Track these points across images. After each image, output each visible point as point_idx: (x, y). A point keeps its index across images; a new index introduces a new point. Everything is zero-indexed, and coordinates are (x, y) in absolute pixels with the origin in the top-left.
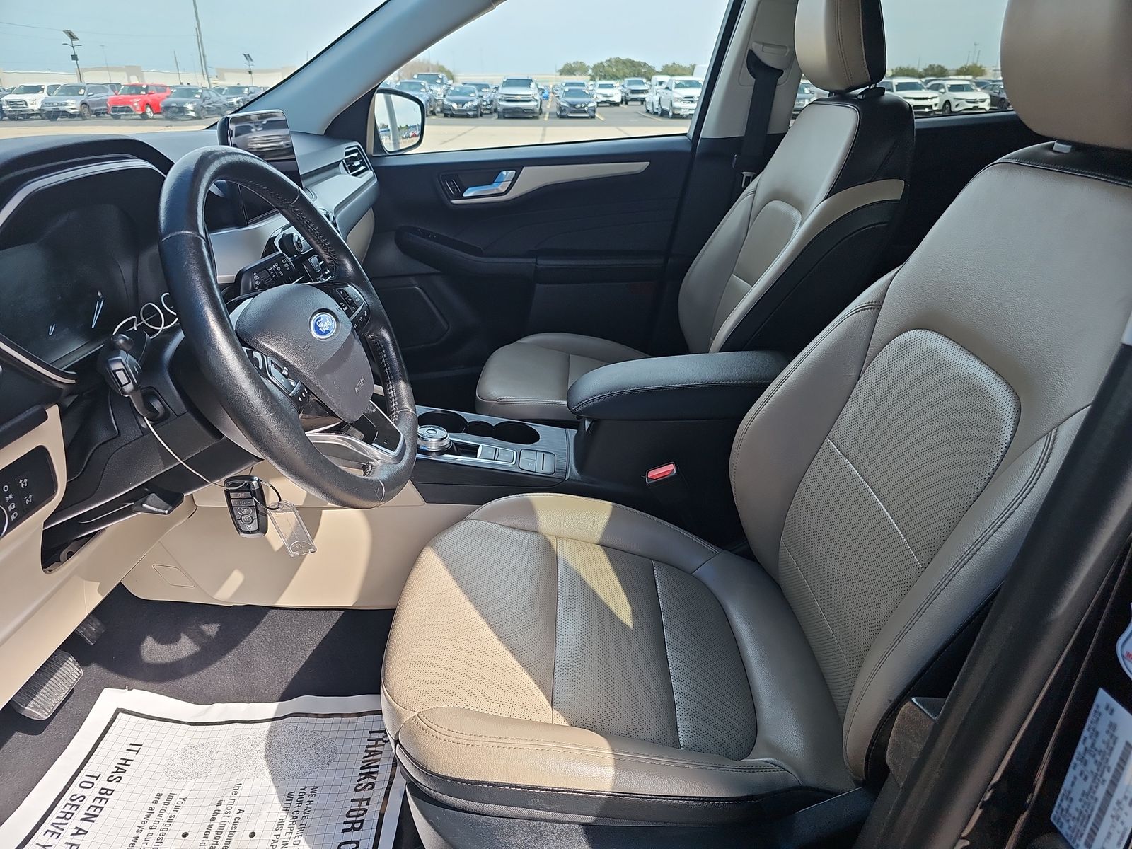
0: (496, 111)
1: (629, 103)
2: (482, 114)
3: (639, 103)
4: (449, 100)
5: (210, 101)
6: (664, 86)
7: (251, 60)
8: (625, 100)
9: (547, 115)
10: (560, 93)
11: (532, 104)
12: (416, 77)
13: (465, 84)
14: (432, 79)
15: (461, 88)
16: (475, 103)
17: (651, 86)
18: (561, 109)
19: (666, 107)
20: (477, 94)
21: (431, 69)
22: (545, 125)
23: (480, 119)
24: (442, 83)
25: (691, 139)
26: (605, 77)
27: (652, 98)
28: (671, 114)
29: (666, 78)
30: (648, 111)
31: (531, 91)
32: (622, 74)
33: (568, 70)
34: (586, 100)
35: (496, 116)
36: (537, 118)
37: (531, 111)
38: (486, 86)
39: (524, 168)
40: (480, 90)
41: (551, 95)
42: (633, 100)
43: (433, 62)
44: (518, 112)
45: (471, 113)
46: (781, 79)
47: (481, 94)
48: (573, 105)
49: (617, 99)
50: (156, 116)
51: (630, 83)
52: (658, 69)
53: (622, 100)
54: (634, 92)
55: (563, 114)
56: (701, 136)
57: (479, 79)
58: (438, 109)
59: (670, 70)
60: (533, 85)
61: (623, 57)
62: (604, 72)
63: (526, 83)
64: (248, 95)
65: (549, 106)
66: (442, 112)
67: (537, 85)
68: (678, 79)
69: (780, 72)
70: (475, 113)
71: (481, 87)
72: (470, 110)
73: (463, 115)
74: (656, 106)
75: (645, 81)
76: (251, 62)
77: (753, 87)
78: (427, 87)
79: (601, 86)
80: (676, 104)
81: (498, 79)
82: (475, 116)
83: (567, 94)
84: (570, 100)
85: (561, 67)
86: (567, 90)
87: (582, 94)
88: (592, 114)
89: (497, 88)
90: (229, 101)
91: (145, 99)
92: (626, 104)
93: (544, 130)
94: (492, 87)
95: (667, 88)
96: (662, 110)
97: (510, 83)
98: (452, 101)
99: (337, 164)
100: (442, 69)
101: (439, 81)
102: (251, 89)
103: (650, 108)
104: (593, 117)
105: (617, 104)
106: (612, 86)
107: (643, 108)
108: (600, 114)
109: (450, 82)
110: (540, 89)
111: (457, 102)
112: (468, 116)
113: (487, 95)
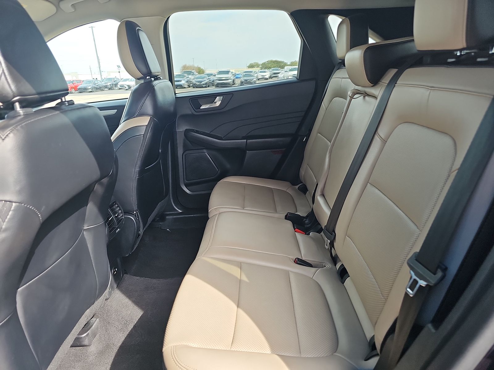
1: (272, 78)
2: (208, 86)
5: (98, 84)
7: (120, 67)
10: (241, 76)
11: (230, 81)
12: (184, 72)
16: (206, 82)
17: (282, 71)
24: (194, 74)
26: (265, 68)
27: (282, 76)
31: (229, 76)
32: (272, 67)
34: (252, 78)
35: (214, 86)
37: (229, 84)
38: (211, 75)
40: (209, 76)
42: (274, 77)
44: (223, 84)
45: (203, 86)
47: (209, 78)
49: (267, 77)
50: (76, 92)
51: (274, 70)
52: (288, 63)
53: (269, 77)
54: (274, 74)
55: (242, 84)
57: (209, 72)
60: (230, 73)
61: (274, 60)
62: (265, 66)
63: (227, 72)
64: (114, 82)
66: (193, 85)
67: (232, 73)
68: (291, 67)
70: (206, 85)
72: (203, 85)
73: (201, 87)
75: (281, 69)
76: (120, 68)
78: (187, 77)
79: (261, 72)
81: (216, 72)
83: (244, 76)
84: (245, 78)
85: (248, 65)
87: (251, 76)
89: (215, 75)
90: (106, 84)
91: (72, 86)
94: (213, 75)
97: (220, 73)
98: (197, 82)
101: (192, 74)
102: (115, 79)
105: (267, 79)
106: (265, 72)
110: (234, 75)
111: (199, 82)
113: (212, 78)
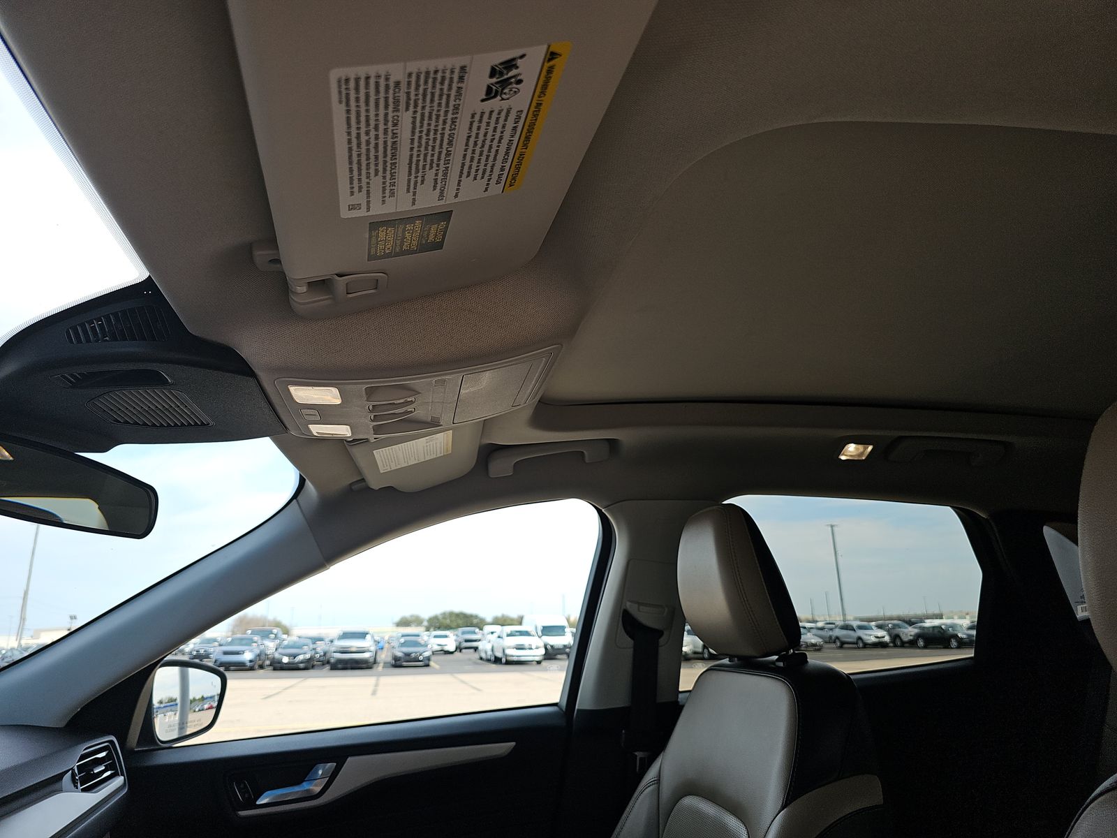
0: (328, 662)
1: (464, 651)
2: (313, 667)
3: (472, 650)
4: (280, 654)
6: (496, 635)
8: (459, 649)
9: (381, 665)
10: (395, 644)
11: (366, 655)
12: (249, 632)
13: (299, 637)
14: (265, 634)
15: (295, 642)
16: (308, 656)
17: (483, 634)
18: (396, 659)
19: (499, 654)
20: (312, 646)
21: (267, 624)
22: (379, 675)
23: (311, 672)
24: (276, 637)
25: (564, 710)
26: (439, 628)
27: (485, 646)
28: (504, 660)
29: (497, 628)
30: (481, 659)
31: (367, 643)
32: (455, 624)
33: (404, 623)
34: (420, 649)
35: (328, 667)
36: (371, 668)
37: (365, 661)
38: (321, 639)
39: (349, 759)
40: (314, 643)
41: (387, 645)
42: (466, 648)
43: (271, 617)
44: (352, 663)
45: (302, 666)
46: (662, 641)
47: (314, 646)
48: (408, 655)
49: (451, 648)
51: (463, 633)
52: (489, 619)
53: (457, 648)
54: (467, 641)
55: (398, 662)
56: (577, 707)
57: (314, 633)
58: (268, 662)
59: (502, 621)
60: (368, 637)
61: (457, 610)
62: (440, 624)
63: (362, 635)
65: (384, 657)
66: (271, 665)
67: (373, 637)
68: (508, 629)
69: (659, 633)
70: (307, 665)
71: (315, 640)
72: (302, 662)
73: (292, 667)
74: (490, 653)
75: (477, 630)
77: (632, 649)
78: (260, 643)
79: (435, 637)
80: (508, 652)
81: (334, 632)
82: (305, 669)
83: (403, 645)
84: (405, 650)
85: (397, 619)
86: (402, 640)
87: (417, 644)
88: (427, 662)
89: (332, 641)
92: (460, 651)
93: (378, 680)
94: (327, 640)
95: (499, 637)
96: (496, 657)
97: (346, 636)
98: (283, 655)
99: (60, 777)
100: (278, 625)
101: (272, 636)
103: (483, 656)
104: (428, 665)
105: (452, 653)
106: (446, 636)
107: (476, 656)
108: (435, 662)
109: (285, 636)
110: (375, 641)
111: (289, 655)
112: (298, 669)
113: (321, 647)
